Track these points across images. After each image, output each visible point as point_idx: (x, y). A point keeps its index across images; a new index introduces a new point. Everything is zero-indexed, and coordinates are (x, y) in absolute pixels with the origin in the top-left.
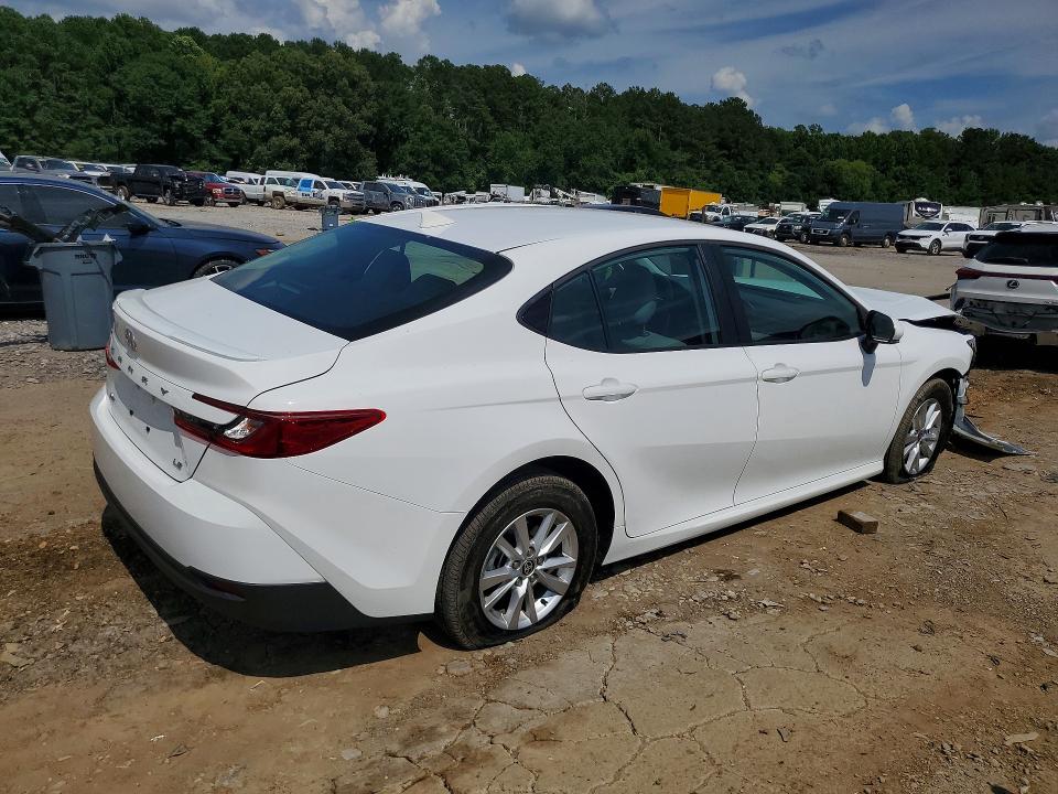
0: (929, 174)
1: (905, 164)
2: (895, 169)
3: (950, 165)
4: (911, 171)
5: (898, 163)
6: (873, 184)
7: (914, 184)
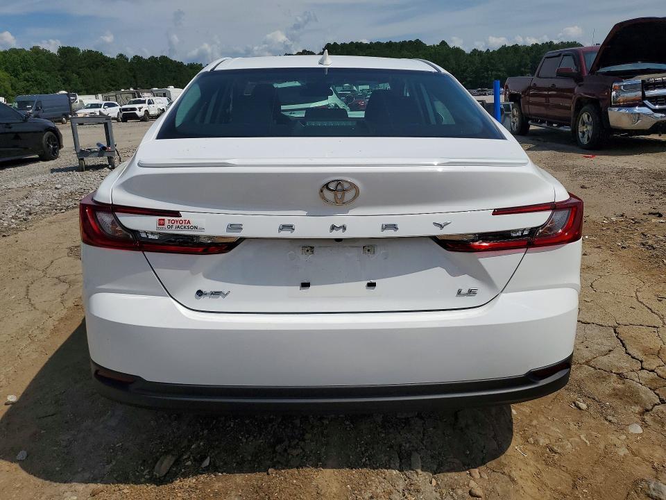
0: (48, 77)
1: (29, 71)
2: (23, 74)
3: (59, 70)
4: (35, 75)
5: (24, 71)
6: (12, 86)
7: (40, 83)
